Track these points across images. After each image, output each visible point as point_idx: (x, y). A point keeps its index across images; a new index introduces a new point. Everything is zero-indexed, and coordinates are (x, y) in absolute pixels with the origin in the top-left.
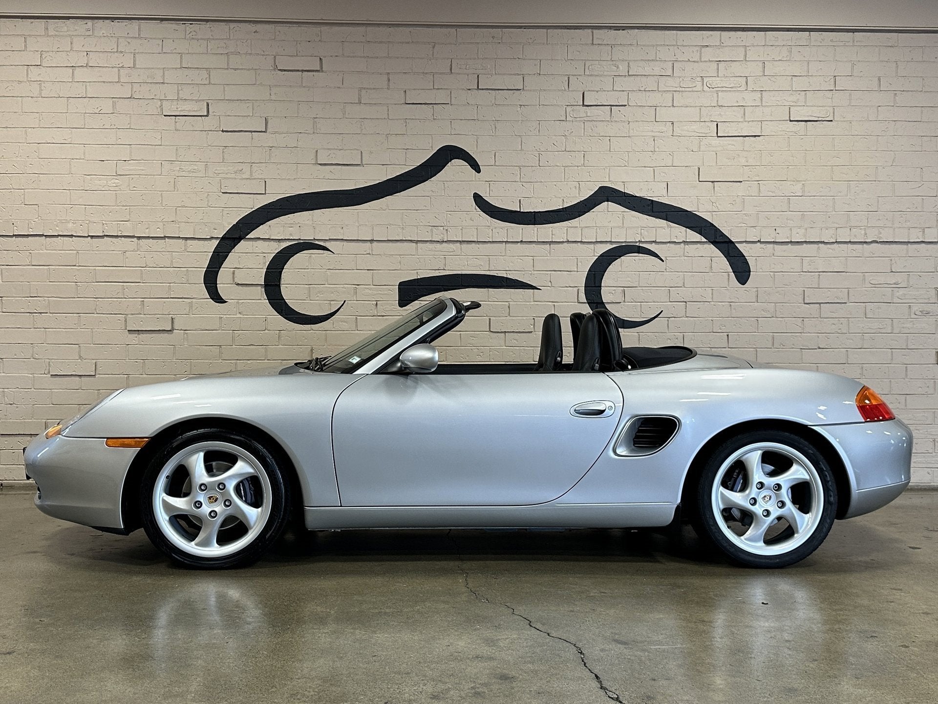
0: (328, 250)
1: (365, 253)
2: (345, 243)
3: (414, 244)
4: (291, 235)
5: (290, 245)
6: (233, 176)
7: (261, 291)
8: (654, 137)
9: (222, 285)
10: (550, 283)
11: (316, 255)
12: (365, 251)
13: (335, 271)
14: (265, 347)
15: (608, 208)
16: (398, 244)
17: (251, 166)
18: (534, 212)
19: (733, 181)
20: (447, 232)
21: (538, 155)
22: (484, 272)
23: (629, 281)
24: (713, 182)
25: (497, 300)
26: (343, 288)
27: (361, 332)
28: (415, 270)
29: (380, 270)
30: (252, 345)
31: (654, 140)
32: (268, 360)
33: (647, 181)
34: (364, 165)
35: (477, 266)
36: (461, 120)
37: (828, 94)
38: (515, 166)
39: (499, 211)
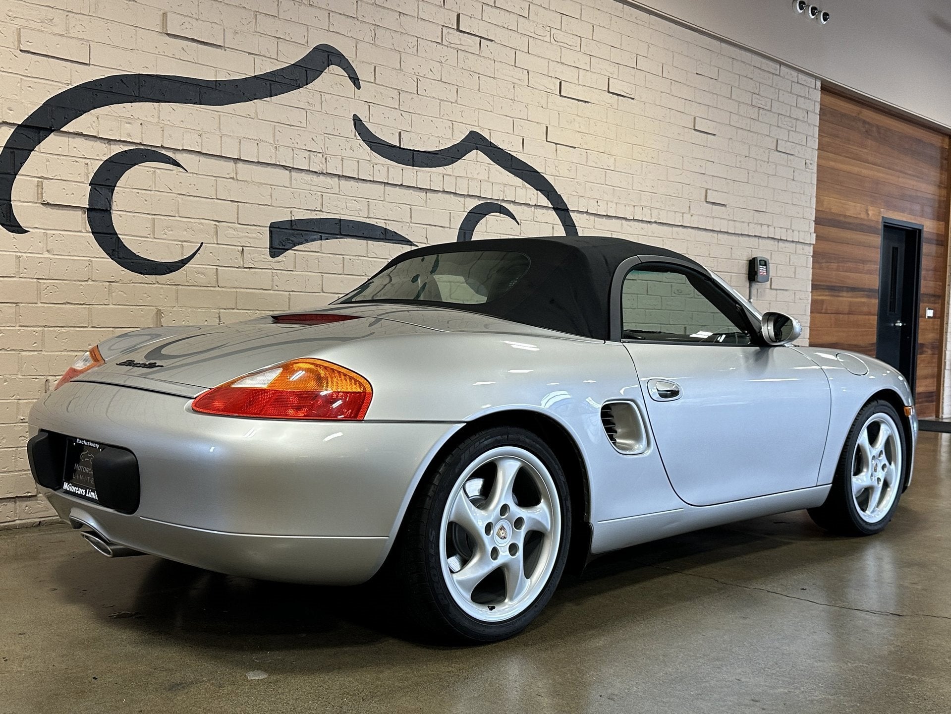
0: (178, 165)
1: (228, 176)
2: (203, 159)
3: (288, 172)
4: (128, 135)
5: (125, 151)
6: (38, 26)
7: (81, 219)
8: (514, 83)
9: (19, 204)
10: (426, 240)
11: (163, 171)
12: (228, 174)
13: (188, 197)
14: (88, 306)
15: (476, 159)
16: (269, 169)
17: (67, 16)
18: (414, 150)
19: (571, 147)
20: (326, 162)
21: (416, 80)
22: (363, 219)
24: (556, 144)
25: (376, 256)
26: (199, 223)
27: (223, 289)
28: (288, 208)
29: (246, 203)
30: (68, 303)
31: (514, 88)
32: (92, 327)
33: (508, 133)
34: (227, 48)
35: (356, 210)
36: (340, 14)
37: (633, 71)
38: (394, 88)
39: (379, 143)
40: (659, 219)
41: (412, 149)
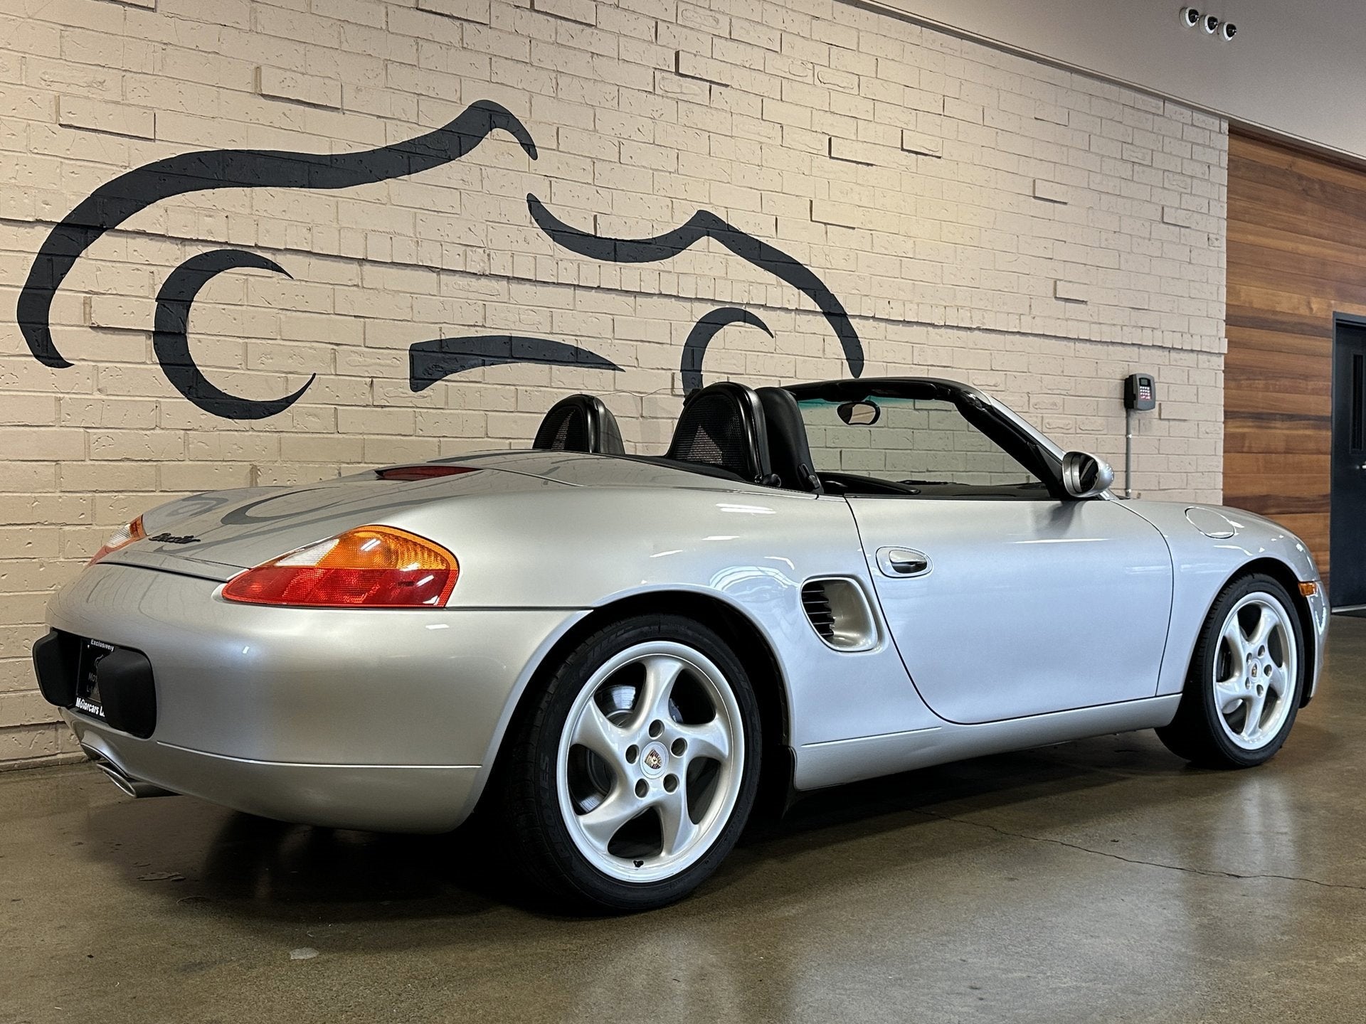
0: (280, 270)
1: (350, 283)
2: (314, 261)
3: (435, 275)
4: (210, 232)
5: (206, 254)
6: (83, 92)
7: (145, 346)
8: (761, 143)
9: (59, 328)
10: (636, 361)
11: (257, 278)
12: (350, 280)
13: (294, 313)
14: (155, 463)
15: (707, 246)
16: (408, 272)
17: (123, 76)
18: (616, 239)
19: (847, 227)
20: (489, 259)
21: (617, 144)
22: (544, 335)
23: (734, 365)
24: (825, 224)
25: (563, 386)
26: (310, 348)
27: (344, 436)
28: (436, 323)
29: (377, 318)
30: (128, 459)
31: (761, 149)
32: (162, 491)
33: (753, 211)
34: (347, 110)
35: (534, 324)
36: (506, 58)
37: (938, 119)
38: (585, 157)
39: (565, 232)
40: (983, 324)
41: (613, 238)
